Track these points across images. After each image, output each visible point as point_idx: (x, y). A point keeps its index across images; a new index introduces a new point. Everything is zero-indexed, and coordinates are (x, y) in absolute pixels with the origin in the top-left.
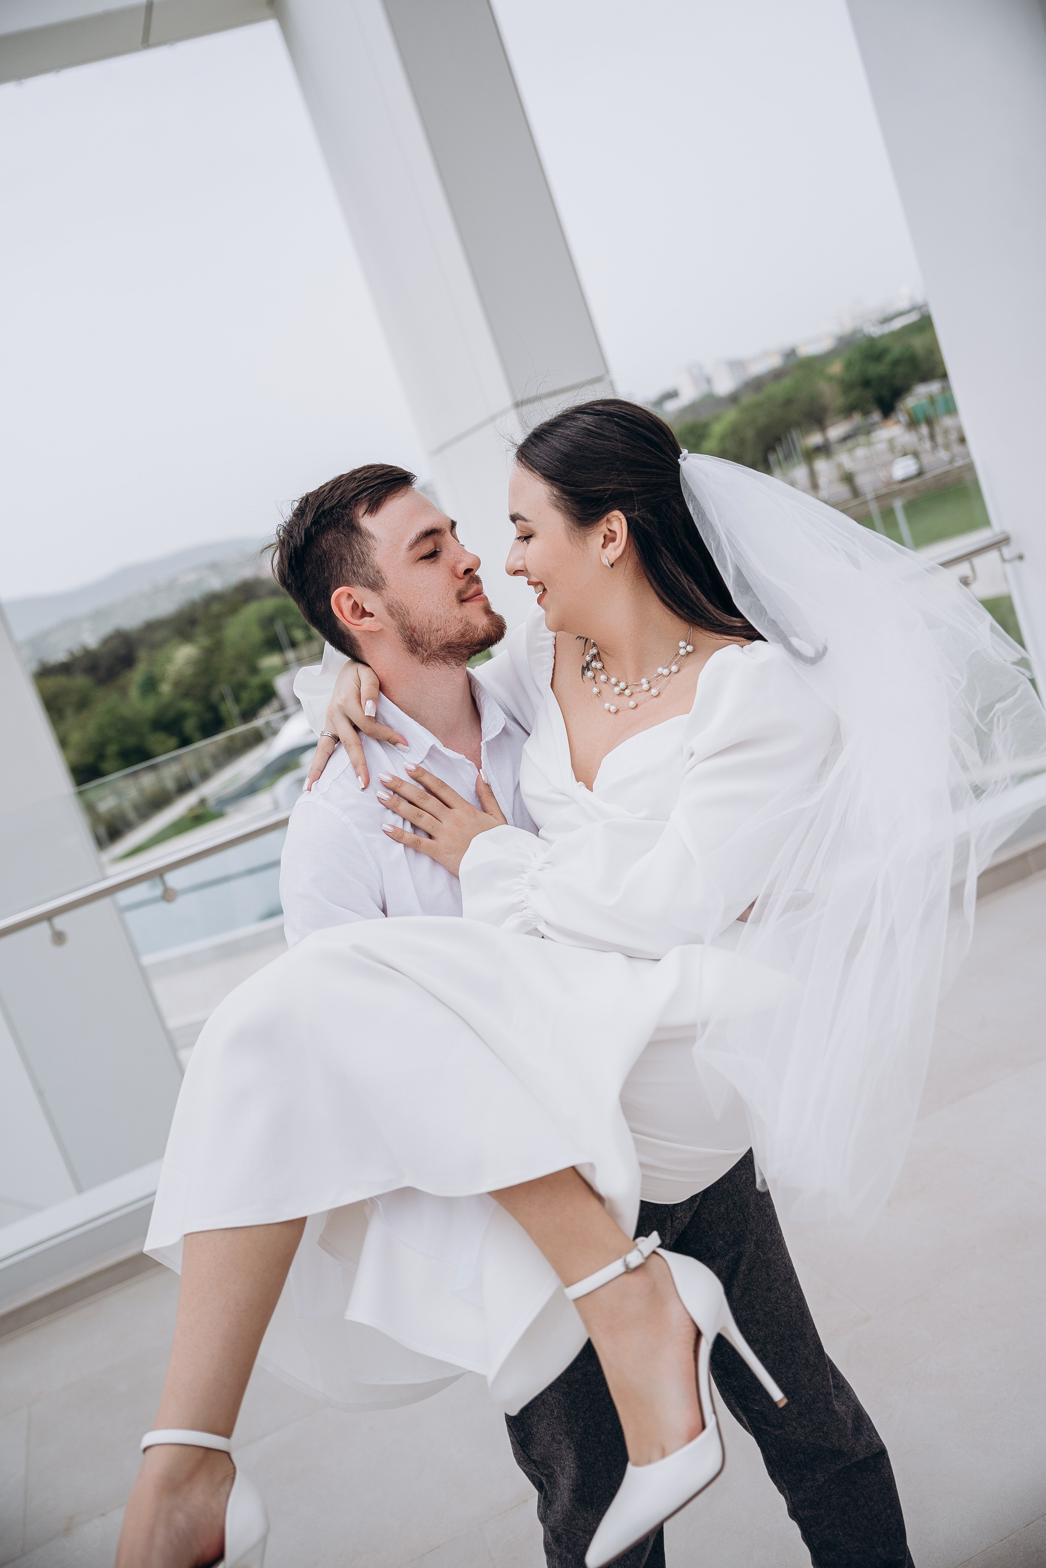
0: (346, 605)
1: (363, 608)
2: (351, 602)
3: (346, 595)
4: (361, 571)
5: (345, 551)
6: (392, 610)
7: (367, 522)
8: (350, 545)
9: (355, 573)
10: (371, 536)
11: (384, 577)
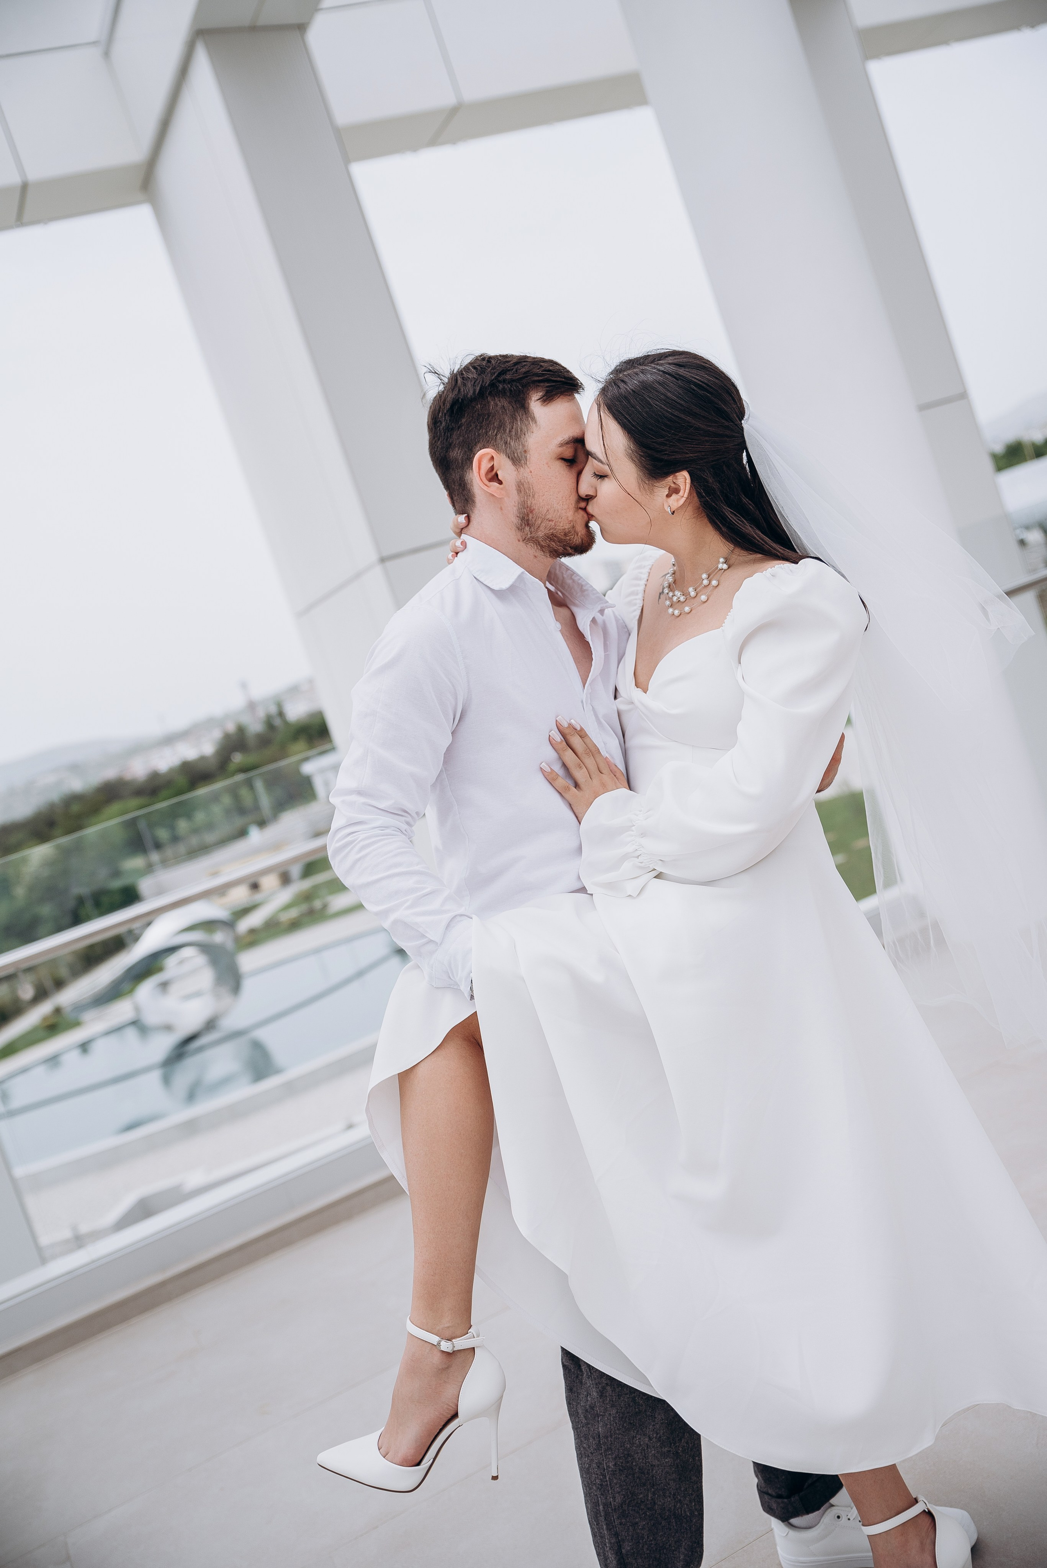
0: (486, 466)
1: (497, 475)
2: (490, 465)
3: (489, 457)
4: (512, 444)
5: (507, 420)
6: (521, 487)
7: (535, 405)
8: (514, 418)
9: (507, 442)
10: (534, 419)
11: (528, 457)
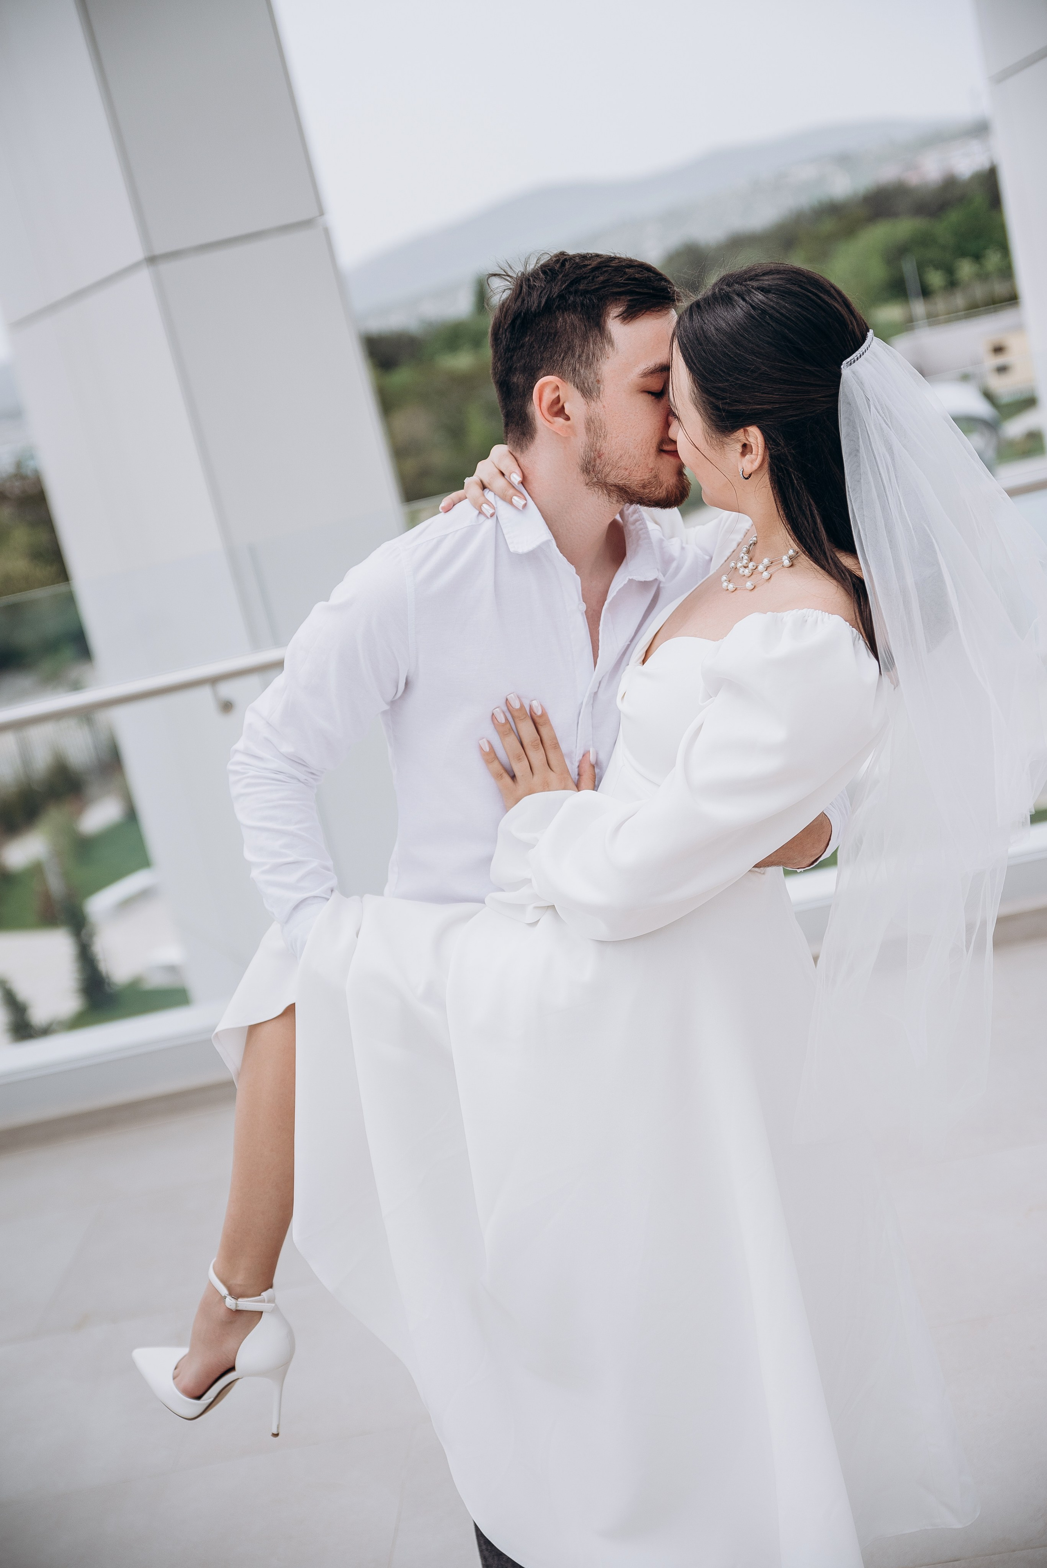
0: (548, 396)
1: (563, 407)
2: (555, 396)
3: (553, 386)
4: (582, 372)
5: (577, 342)
6: (592, 426)
7: (614, 326)
8: (585, 338)
9: (575, 369)
10: (611, 342)
11: (601, 389)
